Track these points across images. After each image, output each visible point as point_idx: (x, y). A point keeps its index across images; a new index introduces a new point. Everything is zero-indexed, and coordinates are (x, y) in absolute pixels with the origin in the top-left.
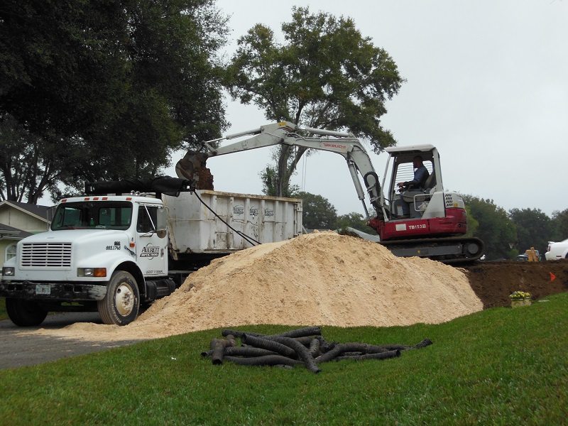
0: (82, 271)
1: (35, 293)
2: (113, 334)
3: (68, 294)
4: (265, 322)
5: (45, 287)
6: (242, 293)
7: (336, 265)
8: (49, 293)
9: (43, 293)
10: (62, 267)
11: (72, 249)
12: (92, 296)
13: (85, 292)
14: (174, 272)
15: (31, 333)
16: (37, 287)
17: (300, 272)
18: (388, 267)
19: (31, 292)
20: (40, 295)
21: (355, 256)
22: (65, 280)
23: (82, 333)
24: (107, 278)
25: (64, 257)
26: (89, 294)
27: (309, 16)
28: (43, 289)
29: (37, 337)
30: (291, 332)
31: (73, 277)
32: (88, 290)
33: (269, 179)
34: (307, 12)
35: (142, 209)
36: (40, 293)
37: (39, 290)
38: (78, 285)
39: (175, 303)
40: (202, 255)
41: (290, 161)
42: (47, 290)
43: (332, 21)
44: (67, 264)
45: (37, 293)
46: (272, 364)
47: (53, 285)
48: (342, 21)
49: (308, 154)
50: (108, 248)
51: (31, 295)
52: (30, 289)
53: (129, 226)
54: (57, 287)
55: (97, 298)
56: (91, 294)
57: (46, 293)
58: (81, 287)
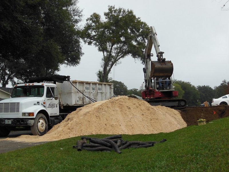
0: (24, 114)
1: (5, 123)
2: (37, 139)
3: (18, 124)
4: (99, 133)
5: (9, 121)
6: (89, 122)
7: (127, 110)
10: (16, 112)
11: (20, 105)
12: (28, 124)
13: (25, 122)
14: (62, 114)
15: (4, 140)
16: (6, 121)
17: (113, 113)
18: (148, 110)
19: (3, 123)
20: (7, 124)
21: (135, 106)
22: (17, 118)
23: (25, 139)
24: (34, 117)
25: (17, 108)
26: (27, 123)
27: (115, 9)
28: (8, 122)
29: (6, 141)
30: (109, 137)
31: (20, 116)
32: (26, 122)
33: (100, 75)
34: (114, 8)
35: (48, 88)
37: (7, 122)
38: (22, 120)
39: (62, 126)
40: (73, 106)
41: (108, 68)
42: (10, 122)
43: (124, 11)
44: (18, 111)
45: (6, 123)
46: (102, 150)
47: (12, 120)
48: (128, 11)
49: (115, 65)
50: (35, 104)
51: (3, 124)
52: (3, 122)
53: (43, 95)
54: (14, 120)
55: (30, 125)
56: (28, 123)
57: (9, 123)
58: (24, 120)
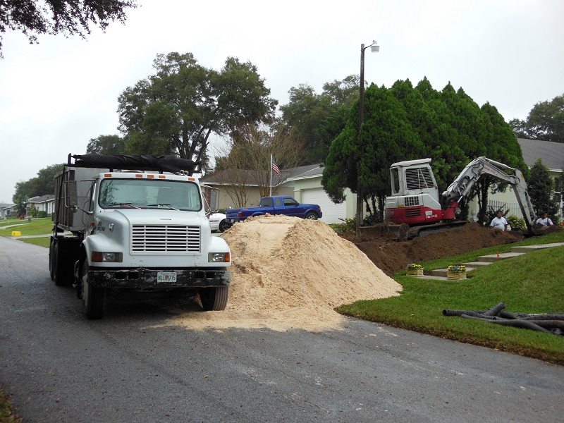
0: (212, 255)
1: (156, 281)
3: (198, 281)
5: (170, 274)
8: (175, 281)
9: (167, 281)
10: (187, 252)
12: (225, 283)
13: (218, 278)
16: (159, 274)
19: (151, 279)
20: (162, 283)
28: (167, 276)
31: (201, 261)
32: (220, 276)
36: (163, 281)
37: (162, 278)
38: (210, 271)
42: (172, 278)
44: (195, 248)
45: (159, 281)
47: (180, 272)
51: (149, 284)
52: (148, 277)
54: (184, 273)
56: (223, 280)
57: (171, 281)
58: (214, 273)
